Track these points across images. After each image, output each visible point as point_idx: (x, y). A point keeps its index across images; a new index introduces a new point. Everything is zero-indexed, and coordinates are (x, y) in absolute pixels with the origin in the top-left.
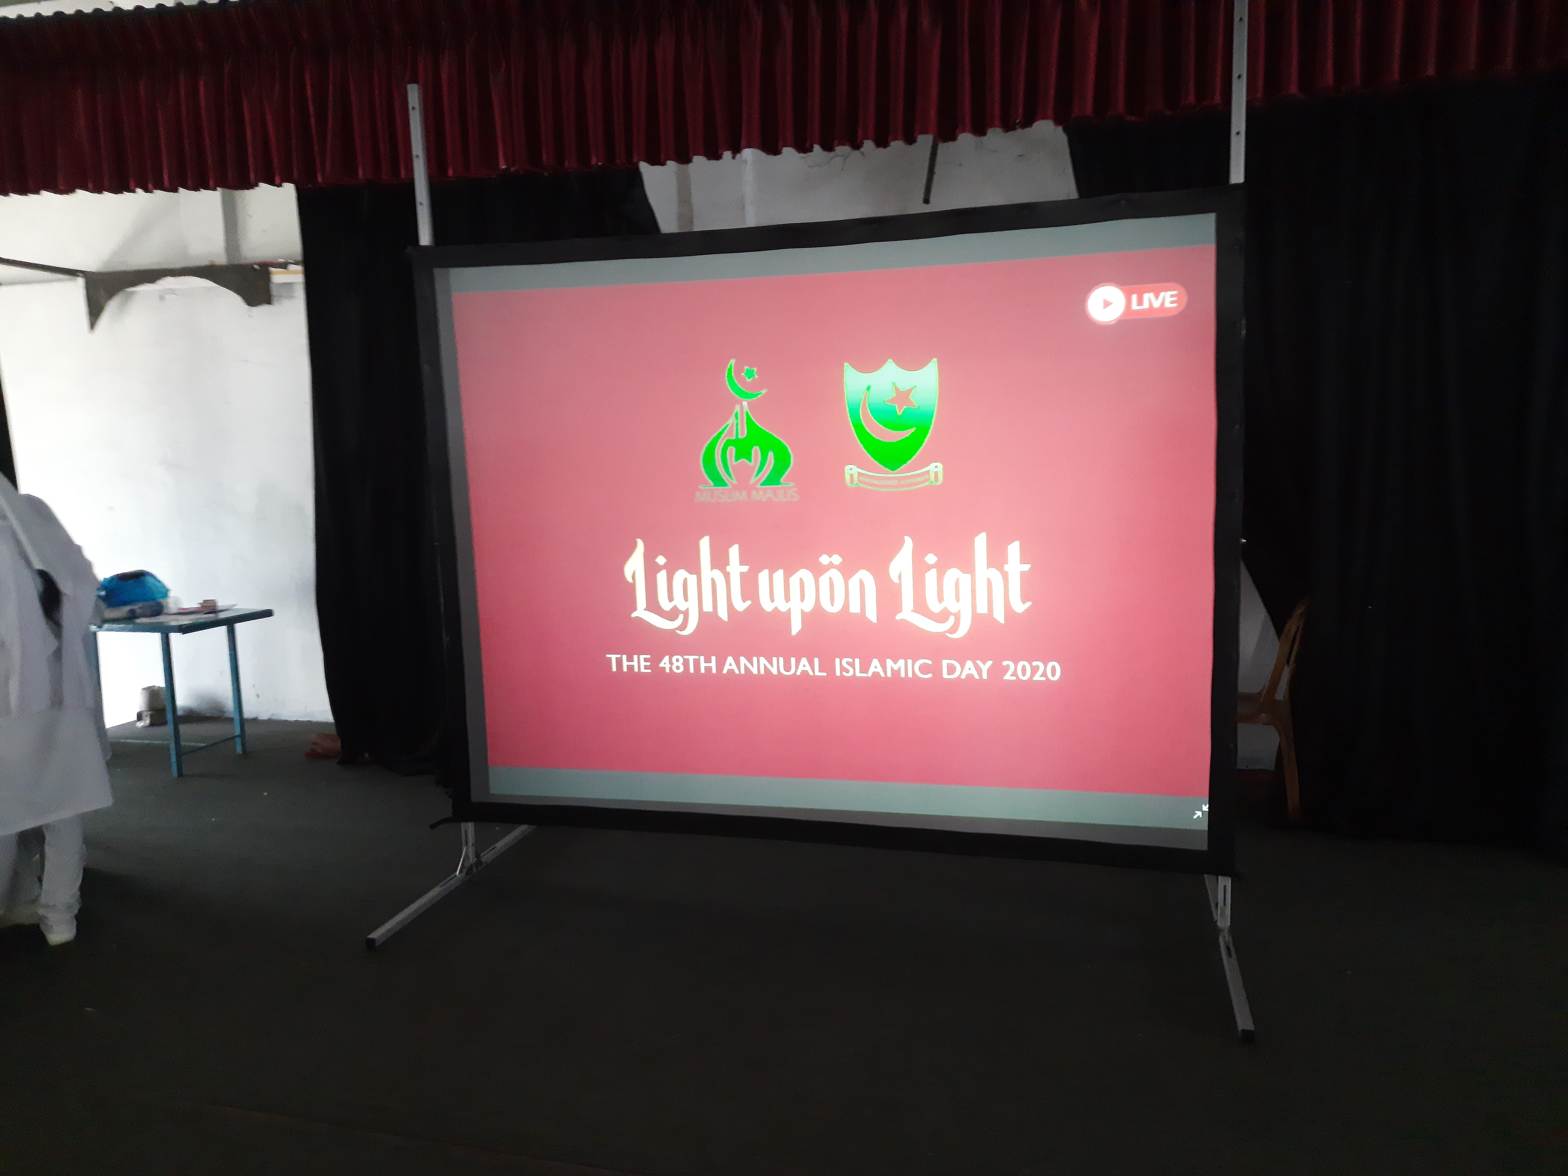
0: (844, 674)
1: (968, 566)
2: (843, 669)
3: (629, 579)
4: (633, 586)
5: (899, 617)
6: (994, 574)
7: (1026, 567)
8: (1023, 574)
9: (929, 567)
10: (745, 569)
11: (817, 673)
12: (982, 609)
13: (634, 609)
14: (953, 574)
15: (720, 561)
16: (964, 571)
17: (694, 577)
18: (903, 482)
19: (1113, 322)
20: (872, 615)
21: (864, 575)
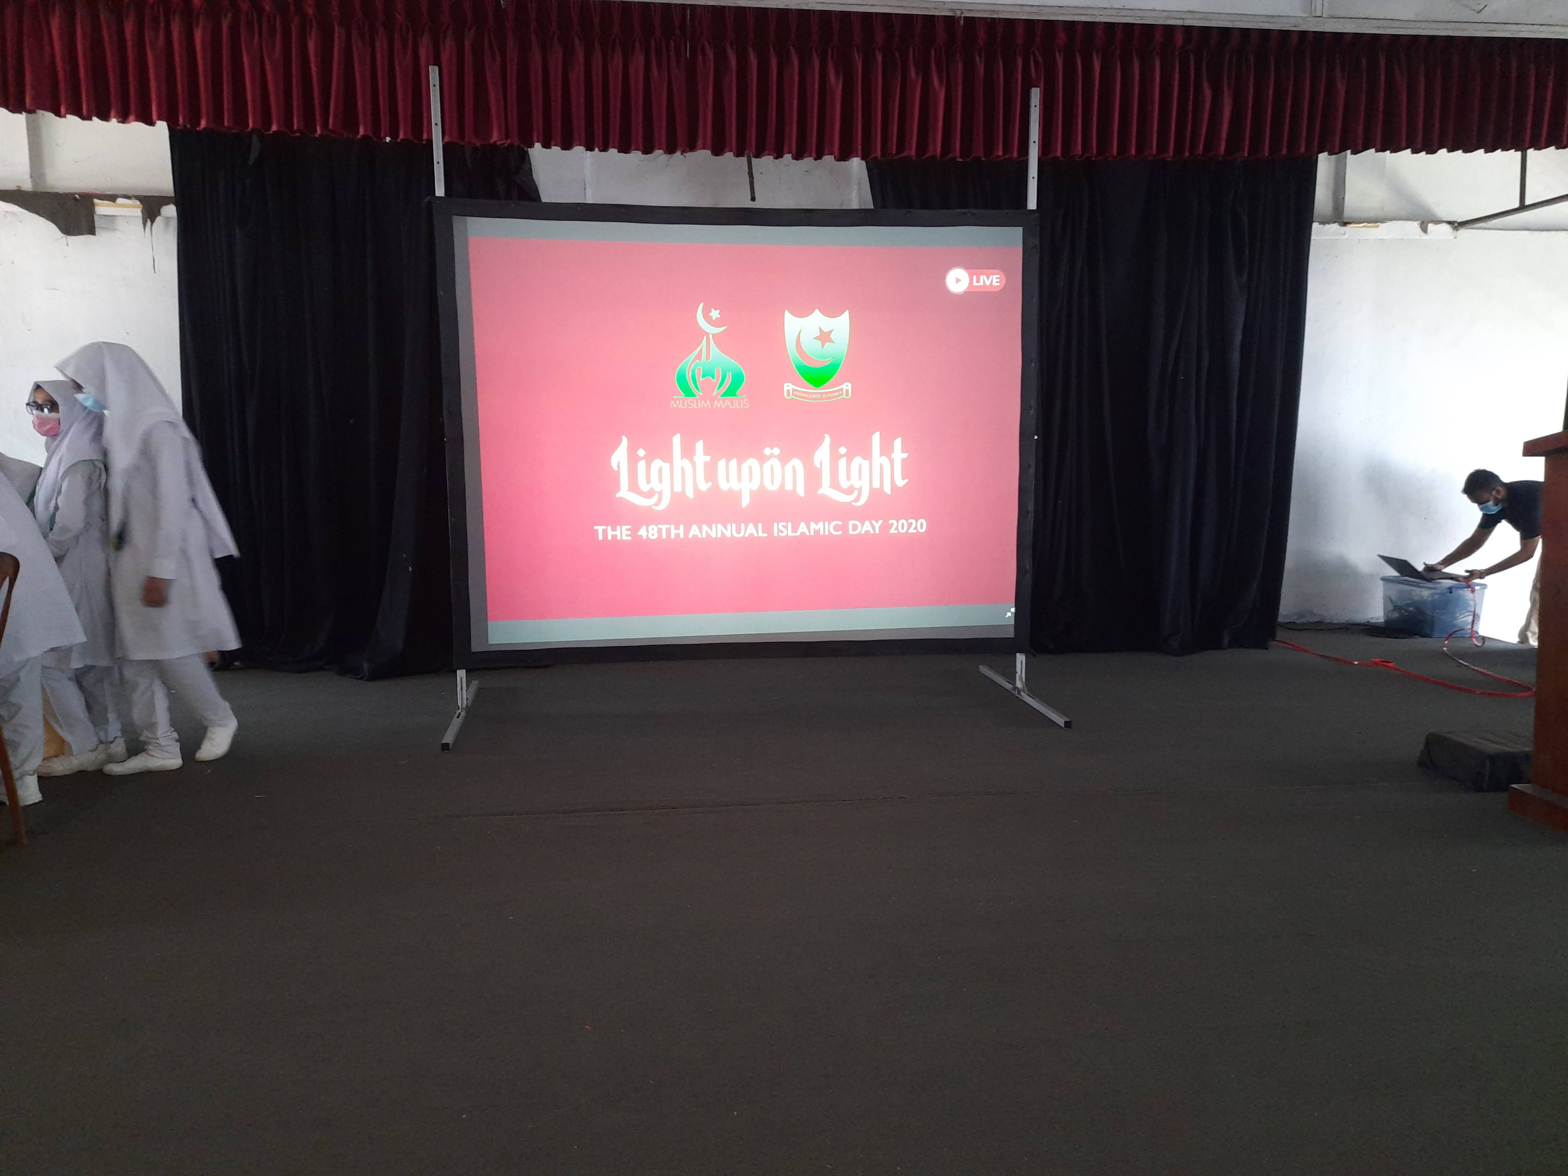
0: (780, 534)
1: (868, 456)
2: (779, 531)
3: (615, 468)
4: (618, 473)
5: (820, 492)
6: (885, 460)
7: (905, 455)
8: (903, 460)
9: (842, 456)
10: (708, 458)
11: (761, 534)
12: (876, 485)
13: (619, 490)
14: (857, 460)
15: (688, 452)
16: (864, 459)
17: (668, 465)
18: (824, 396)
19: (962, 293)
20: (801, 491)
21: (796, 463)
